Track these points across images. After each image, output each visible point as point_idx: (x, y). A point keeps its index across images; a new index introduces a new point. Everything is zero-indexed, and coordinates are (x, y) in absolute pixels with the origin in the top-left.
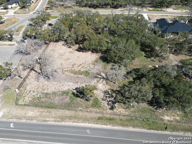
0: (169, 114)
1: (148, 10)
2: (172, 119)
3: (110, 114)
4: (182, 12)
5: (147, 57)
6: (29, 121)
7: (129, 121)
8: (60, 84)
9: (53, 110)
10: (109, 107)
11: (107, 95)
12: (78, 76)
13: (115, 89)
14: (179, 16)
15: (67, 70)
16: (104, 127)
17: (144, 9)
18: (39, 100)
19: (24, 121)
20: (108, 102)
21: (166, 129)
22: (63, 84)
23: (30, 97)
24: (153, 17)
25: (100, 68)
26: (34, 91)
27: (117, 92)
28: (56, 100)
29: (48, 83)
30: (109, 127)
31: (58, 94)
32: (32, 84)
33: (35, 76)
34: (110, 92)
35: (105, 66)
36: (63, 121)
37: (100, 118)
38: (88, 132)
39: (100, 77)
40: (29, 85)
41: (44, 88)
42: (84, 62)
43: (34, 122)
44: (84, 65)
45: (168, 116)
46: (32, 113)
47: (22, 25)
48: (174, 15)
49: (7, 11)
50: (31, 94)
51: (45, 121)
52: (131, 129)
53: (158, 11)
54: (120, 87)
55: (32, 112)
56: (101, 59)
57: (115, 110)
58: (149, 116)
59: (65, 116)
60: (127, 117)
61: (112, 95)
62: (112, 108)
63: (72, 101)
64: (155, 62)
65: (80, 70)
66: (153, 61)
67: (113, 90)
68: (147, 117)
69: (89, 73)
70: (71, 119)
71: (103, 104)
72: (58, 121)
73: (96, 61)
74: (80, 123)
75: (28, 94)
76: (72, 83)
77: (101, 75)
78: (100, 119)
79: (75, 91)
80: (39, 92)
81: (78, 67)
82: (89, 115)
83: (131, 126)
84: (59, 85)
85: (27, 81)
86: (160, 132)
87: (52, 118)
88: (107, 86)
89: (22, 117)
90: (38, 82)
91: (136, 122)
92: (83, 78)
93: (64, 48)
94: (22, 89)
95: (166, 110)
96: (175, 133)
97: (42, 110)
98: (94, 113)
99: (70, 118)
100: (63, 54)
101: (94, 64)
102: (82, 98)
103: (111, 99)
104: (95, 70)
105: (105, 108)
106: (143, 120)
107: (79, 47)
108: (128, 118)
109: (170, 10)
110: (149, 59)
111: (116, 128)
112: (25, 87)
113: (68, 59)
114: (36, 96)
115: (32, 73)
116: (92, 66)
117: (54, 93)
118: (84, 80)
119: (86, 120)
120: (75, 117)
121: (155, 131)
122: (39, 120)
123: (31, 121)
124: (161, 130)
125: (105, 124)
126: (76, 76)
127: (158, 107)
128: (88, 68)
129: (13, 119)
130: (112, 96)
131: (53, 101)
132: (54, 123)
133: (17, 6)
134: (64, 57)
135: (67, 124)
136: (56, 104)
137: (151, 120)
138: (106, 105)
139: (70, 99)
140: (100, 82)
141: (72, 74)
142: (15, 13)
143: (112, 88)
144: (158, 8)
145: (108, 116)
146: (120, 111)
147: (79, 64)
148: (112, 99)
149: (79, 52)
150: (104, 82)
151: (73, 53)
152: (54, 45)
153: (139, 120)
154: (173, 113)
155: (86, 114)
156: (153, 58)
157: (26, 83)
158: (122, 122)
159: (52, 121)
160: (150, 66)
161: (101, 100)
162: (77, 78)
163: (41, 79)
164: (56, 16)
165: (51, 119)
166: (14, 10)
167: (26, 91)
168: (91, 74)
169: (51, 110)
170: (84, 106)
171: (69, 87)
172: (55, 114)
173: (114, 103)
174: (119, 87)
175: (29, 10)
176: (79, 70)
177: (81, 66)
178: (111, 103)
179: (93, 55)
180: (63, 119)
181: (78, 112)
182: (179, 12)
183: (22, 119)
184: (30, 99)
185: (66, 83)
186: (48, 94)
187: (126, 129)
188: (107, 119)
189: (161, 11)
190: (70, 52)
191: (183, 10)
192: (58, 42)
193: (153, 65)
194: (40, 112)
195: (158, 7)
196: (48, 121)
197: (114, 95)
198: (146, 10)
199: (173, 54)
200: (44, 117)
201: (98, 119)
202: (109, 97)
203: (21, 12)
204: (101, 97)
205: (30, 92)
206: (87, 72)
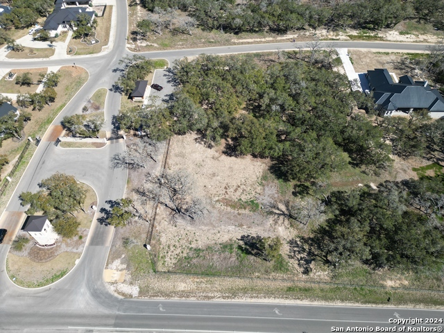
0: (393, 277)
1: (349, 36)
2: (397, 285)
3: (305, 282)
4: (416, 42)
5: (353, 164)
6: (184, 298)
7: (335, 291)
8: (214, 230)
9: (216, 279)
10: (302, 269)
11: (295, 249)
12: (240, 211)
13: (306, 236)
14: (412, 54)
15: (217, 198)
16: (299, 302)
17: (341, 33)
18: (189, 263)
19: (176, 299)
20: (299, 261)
21: (388, 300)
22: (219, 229)
23: (172, 257)
24: (360, 58)
25: (274, 192)
26: (174, 246)
27: (310, 242)
28: (216, 260)
29: (193, 229)
30: (306, 303)
31: (216, 249)
32: (168, 231)
33: (166, 215)
34: (299, 243)
35: (281, 187)
36: (236, 296)
37: (289, 289)
38: (277, 312)
39: (277, 212)
40: (163, 235)
41: (191, 238)
42: (243, 181)
43: (192, 300)
44: (245, 187)
45: (391, 279)
47: (99, 91)
48: (401, 51)
49: (50, 46)
50: (173, 252)
51: (209, 298)
52: (339, 304)
53: (369, 38)
54: (315, 232)
55: (184, 284)
56: (272, 173)
57: (311, 275)
58: (364, 282)
59: (237, 288)
60: (331, 285)
61: (303, 248)
62: (306, 272)
63: (241, 262)
64: (368, 175)
65: (241, 199)
67: (303, 238)
68: (361, 284)
69: (257, 205)
70: (246, 293)
71: (291, 265)
72: (228, 297)
73: (264, 178)
74: (261, 298)
75: (167, 253)
76: (233, 227)
77: (278, 209)
79: (241, 243)
80: (184, 247)
81: (236, 191)
82: (273, 285)
83: (338, 299)
84: (212, 231)
85: (157, 226)
86: (380, 306)
87: (217, 292)
88: (292, 230)
89: (171, 293)
90: (176, 226)
91: (345, 292)
92: (249, 216)
93: (199, 149)
94: (153, 242)
95: (389, 269)
96: (401, 307)
97: (198, 280)
98: (279, 281)
99: (245, 291)
101: (261, 184)
102: (256, 255)
103: (302, 256)
104: (266, 197)
105: (296, 271)
106: (355, 289)
107: (227, 144)
108: (333, 286)
109: (393, 35)
110: (357, 170)
111: (316, 303)
112: (158, 238)
113: (214, 175)
114: (181, 254)
115: (160, 208)
116: (259, 189)
117: (209, 248)
118: (252, 221)
119: (269, 293)
120: (252, 289)
121: (374, 305)
122: (199, 297)
123: (188, 299)
124: (382, 303)
125: (299, 299)
126: (236, 211)
128: (254, 193)
129: (158, 298)
130: (304, 250)
131: (211, 264)
132: (222, 301)
134: (205, 171)
135: (242, 301)
136: (218, 268)
137: (367, 288)
138: (296, 266)
139: (238, 258)
140: (280, 222)
141: (229, 208)
142: (70, 52)
143: (301, 235)
144: (369, 29)
145: (301, 285)
146: (319, 276)
147: (235, 185)
148: (304, 255)
149: (229, 158)
150: (287, 222)
151: (220, 159)
152: (178, 141)
153: (349, 290)
154: (399, 275)
155: (267, 283)
157: (157, 230)
158: (325, 293)
159: (219, 297)
160: (360, 185)
161: (286, 257)
162: (238, 216)
163: (179, 221)
164: (161, 60)
165: (216, 294)
166: (64, 41)
167: (162, 247)
168: (260, 206)
169: (212, 279)
170: (263, 270)
171: (230, 235)
172: (220, 285)
173: (308, 262)
174: (313, 231)
175: (97, 42)
176: (239, 198)
177: (240, 190)
178: (303, 262)
179: (255, 163)
180: (234, 293)
181: (255, 280)
182: (412, 40)
183: (172, 297)
184: (174, 261)
185: (223, 227)
186: (200, 249)
187: (331, 304)
188: (300, 289)
189: (375, 38)
190: (213, 158)
191: (420, 36)
192: (184, 133)
193: (365, 183)
194: (195, 283)
195: (368, 25)
196: (212, 297)
197: (306, 247)
198: (344, 37)
199: (399, 156)
200: (205, 290)
201: (287, 290)
202: (299, 252)
203: (80, 47)
204: (286, 252)
205: (169, 247)
206: (252, 202)
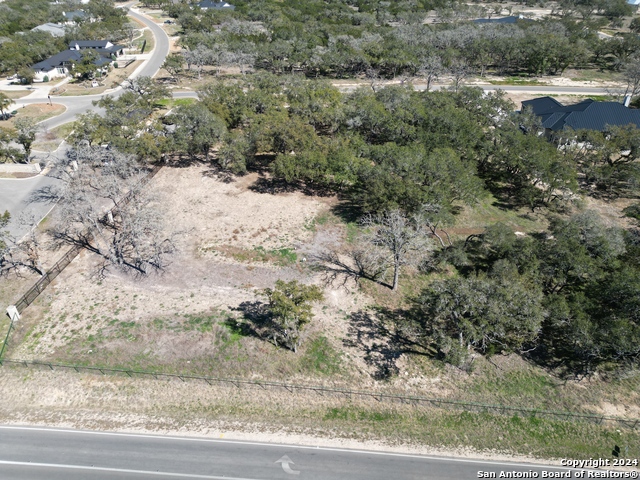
1: (490, 82)
2: (634, 416)
3: (379, 397)
4: (601, 87)
5: (502, 206)
6: (41, 423)
7: (460, 423)
8: (182, 292)
9: (147, 382)
10: (374, 369)
11: (362, 329)
12: (252, 264)
13: (392, 308)
15: (211, 245)
16: (353, 445)
17: (477, 79)
18: (93, 346)
19: (19, 424)
20: (368, 351)
21: (615, 454)
22: (195, 291)
23: (59, 336)
25: (335, 238)
26: (77, 316)
27: (400, 317)
28: (163, 347)
29: (136, 289)
30: (375, 447)
31: (172, 325)
32: (77, 291)
33: (90, 266)
34: (373, 318)
35: (351, 234)
37: (334, 413)
38: (286, 466)
39: (334, 266)
40: (64, 297)
41: (122, 304)
42: (276, 223)
43: (64, 427)
44: (276, 231)
46: (57, 393)
49: (29, 89)
50: (66, 325)
51: (108, 425)
52: (469, 455)
53: (522, 83)
54: (414, 300)
56: (336, 214)
57: (397, 382)
58: (539, 403)
59: (194, 405)
60: (447, 409)
61: (383, 328)
62: (384, 374)
63: (222, 349)
64: (534, 220)
65: (261, 248)
66: (525, 217)
67: (384, 311)
68: (532, 409)
69: (293, 257)
70: (214, 418)
71: (347, 360)
72: (161, 426)
73: (321, 220)
74: (251, 430)
75: (53, 326)
76: (229, 288)
77: (337, 263)
78: (335, 416)
79: (238, 316)
80: (99, 318)
81: (254, 236)
82: (290, 401)
83: (465, 444)
84: (179, 294)
85: (59, 282)
87: (139, 413)
88: (360, 296)
89: (15, 411)
90: (99, 284)
91: (486, 427)
92: (271, 272)
93: (206, 183)
94: (33, 308)
95: (604, 379)
97: (99, 384)
98: (311, 393)
99: (213, 412)
100: (204, 200)
101: (312, 228)
102: (263, 337)
103: (378, 342)
104: (316, 245)
105: (357, 374)
106: (515, 420)
107: (260, 179)
108: (452, 411)
109: (561, 81)
110: (511, 213)
111: (403, 450)
112: (47, 301)
113: (220, 214)
114: (85, 331)
115: (82, 256)
116: (304, 235)
117: (158, 323)
118: (275, 279)
119: (277, 419)
120: (234, 411)
122: (85, 421)
123: (51, 425)
124: (597, 458)
125: (355, 437)
126: (245, 264)
127: (570, 370)
128: (291, 240)
130: (384, 332)
131: (146, 351)
132: (143, 433)
133: (62, 75)
134: (204, 209)
135: (197, 434)
136: (160, 359)
137: (548, 420)
138: (360, 363)
139: (217, 343)
140: (334, 283)
141: (231, 260)
142: (54, 92)
143: (380, 305)
144: (523, 76)
145: (368, 404)
146: (417, 386)
147: (257, 227)
148: (385, 341)
149: (258, 195)
150: (351, 283)
151: (239, 195)
152: (171, 174)
153: (498, 421)
154: (634, 393)
155: (277, 396)
156: (524, 210)
157: (53, 289)
158: (429, 427)
159: (137, 425)
160: (518, 233)
161: (338, 345)
162: (247, 272)
163: (111, 275)
164: (187, 98)
165: (135, 418)
167: (46, 316)
168: (300, 257)
169: (136, 382)
170: (272, 368)
171: (216, 301)
172: (152, 397)
173: (389, 355)
174: (408, 300)
175: (101, 85)
176: (258, 245)
177: (265, 235)
178: (377, 354)
179: (307, 202)
180: (182, 415)
181: (247, 390)
182: (594, 86)
183: (12, 418)
184: (59, 343)
185: (204, 288)
186: (133, 324)
187: (446, 454)
188: (363, 415)
189: (533, 83)
190: (228, 194)
191: (606, 82)
192: (189, 165)
193: (529, 231)
194: (91, 390)
195: (521, 74)
196: (118, 425)
197: (390, 326)
198: (482, 83)
199: (594, 197)
200: (108, 408)
201: (328, 416)
202: (371, 335)
203: (73, 89)
204: (339, 335)
205: (63, 318)
206: (285, 252)
